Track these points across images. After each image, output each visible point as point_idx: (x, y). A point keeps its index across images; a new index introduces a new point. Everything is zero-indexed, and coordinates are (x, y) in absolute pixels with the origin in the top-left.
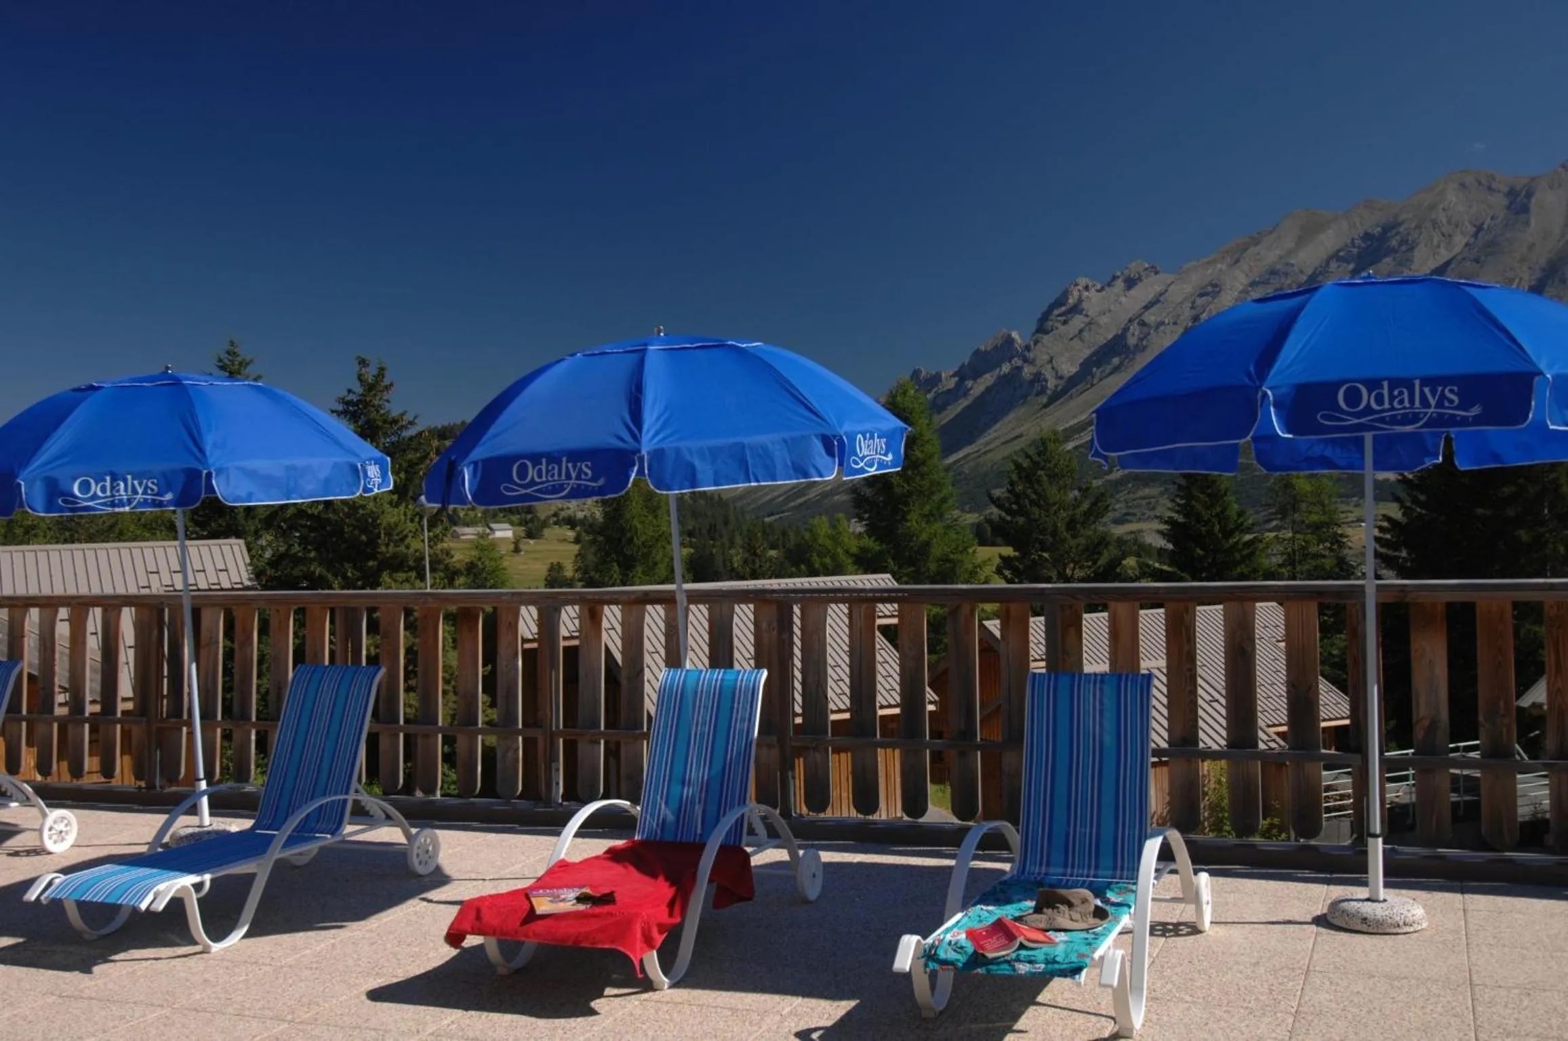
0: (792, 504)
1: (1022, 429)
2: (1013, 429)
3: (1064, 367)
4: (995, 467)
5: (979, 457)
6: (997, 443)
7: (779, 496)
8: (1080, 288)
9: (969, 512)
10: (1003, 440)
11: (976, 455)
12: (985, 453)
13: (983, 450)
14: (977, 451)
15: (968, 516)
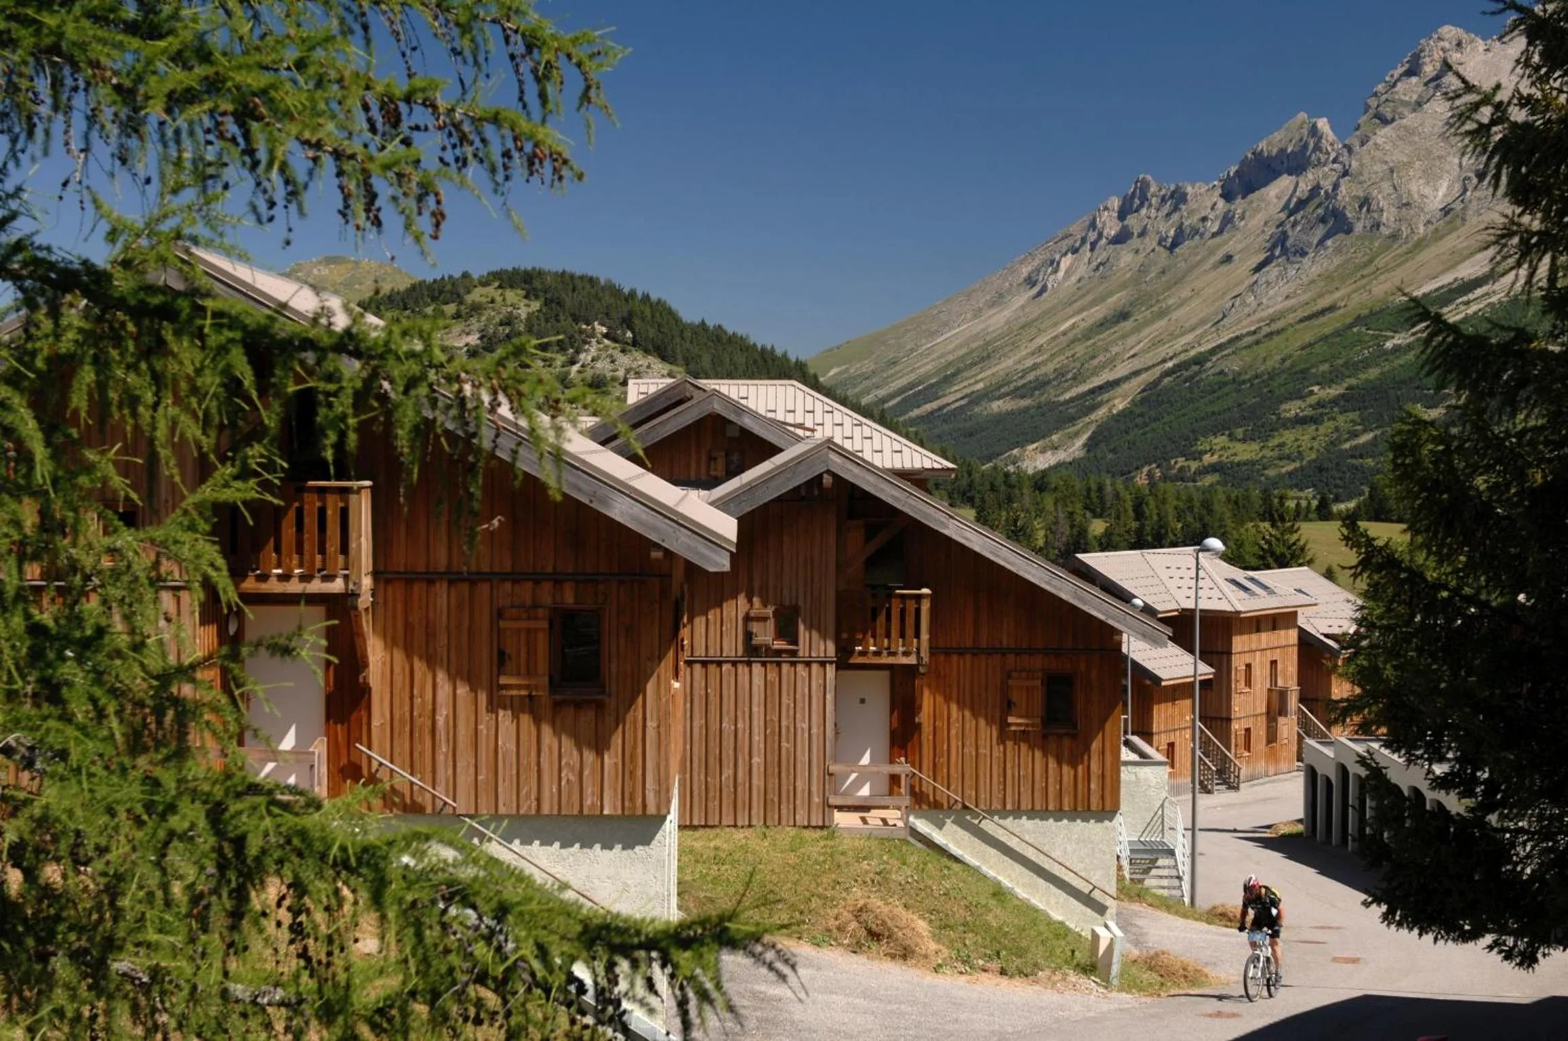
0: (916, 413)
1: (1337, 295)
2: (1321, 296)
3: (1414, 187)
4: (1288, 363)
5: (1258, 342)
6: (1291, 318)
7: (892, 396)
8: (1446, 45)
9: (1244, 440)
10: (1301, 314)
11: (1254, 338)
12: (1270, 335)
13: (1267, 330)
14: (1255, 332)
15: (1239, 447)
